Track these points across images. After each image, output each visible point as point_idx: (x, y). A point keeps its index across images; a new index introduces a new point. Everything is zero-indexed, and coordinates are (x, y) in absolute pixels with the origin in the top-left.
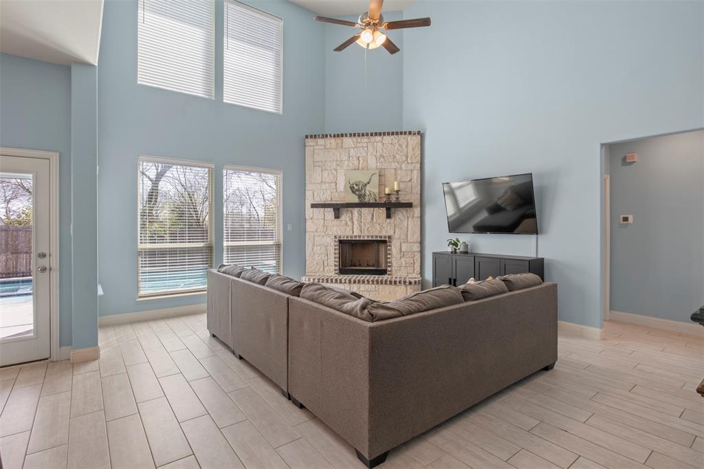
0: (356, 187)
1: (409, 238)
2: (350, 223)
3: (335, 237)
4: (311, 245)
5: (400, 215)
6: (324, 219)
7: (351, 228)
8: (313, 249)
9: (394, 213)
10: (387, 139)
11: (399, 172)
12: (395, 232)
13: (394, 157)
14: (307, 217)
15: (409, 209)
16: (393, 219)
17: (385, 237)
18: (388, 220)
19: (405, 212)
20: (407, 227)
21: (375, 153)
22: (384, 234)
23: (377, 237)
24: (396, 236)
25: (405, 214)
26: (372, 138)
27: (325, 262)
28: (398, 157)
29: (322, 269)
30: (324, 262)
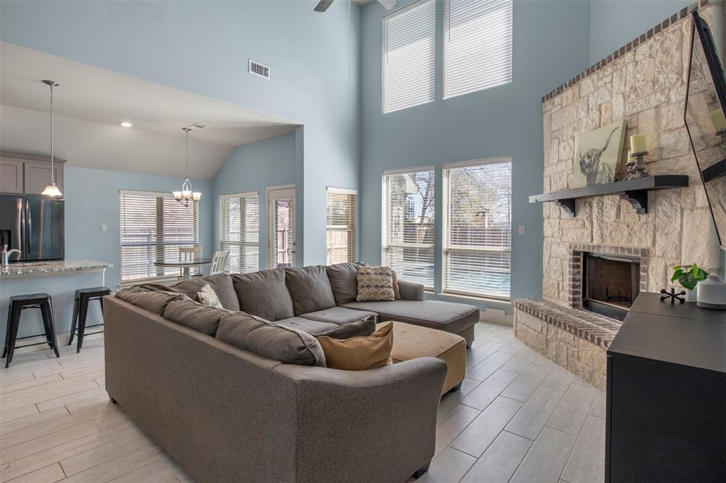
0: (587, 161)
1: (683, 257)
2: (587, 224)
3: (570, 247)
4: (547, 256)
5: (665, 205)
6: (560, 217)
7: (589, 231)
8: (549, 262)
9: (654, 202)
10: (643, 49)
11: (664, 111)
12: (654, 242)
13: (655, 82)
14: (544, 216)
15: (683, 189)
16: (651, 215)
17: (636, 251)
18: (644, 217)
19: (674, 197)
20: (681, 233)
21: (622, 88)
22: (635, 244)
23: (623, 249)
24: (658, 251)
25: (674, 202)
26: (618, 61)
27: (561, 283)
28: (661, 78)
29: (557, 294)
30: (558, 284)
